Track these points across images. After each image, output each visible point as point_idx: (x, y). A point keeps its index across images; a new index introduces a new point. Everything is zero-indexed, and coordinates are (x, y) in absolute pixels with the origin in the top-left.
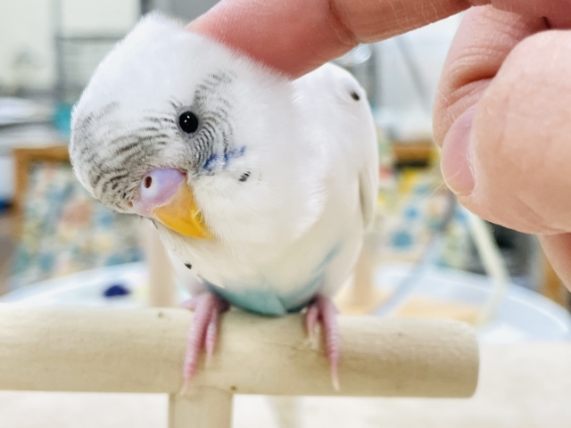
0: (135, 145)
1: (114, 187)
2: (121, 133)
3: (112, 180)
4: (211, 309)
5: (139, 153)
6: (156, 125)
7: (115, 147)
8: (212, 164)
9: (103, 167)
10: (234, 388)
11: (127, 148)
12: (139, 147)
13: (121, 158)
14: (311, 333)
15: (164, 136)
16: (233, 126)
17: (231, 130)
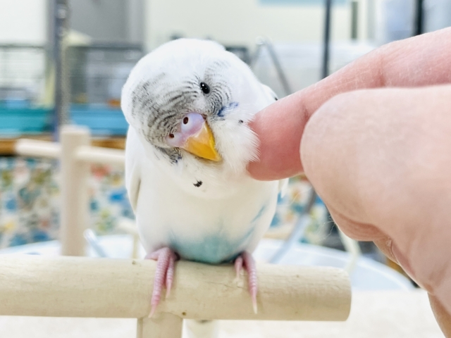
0: (180, 96)
1: (165, 125)
2: (171, 89)
3: (165, 119)
4: (169, 258)
5: (182, 101)
6: (191, 85)
7: (169, 98)
8: (223, 113)
9: (161, 111)
10: (184, 314)
11: (176, 98)
12: (182, 98)
13: (172, 104)
14: (238, 274)
15: (195, 92)
16: (231, 88)
17: (230, 91)
